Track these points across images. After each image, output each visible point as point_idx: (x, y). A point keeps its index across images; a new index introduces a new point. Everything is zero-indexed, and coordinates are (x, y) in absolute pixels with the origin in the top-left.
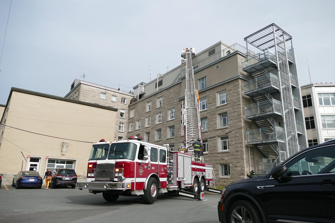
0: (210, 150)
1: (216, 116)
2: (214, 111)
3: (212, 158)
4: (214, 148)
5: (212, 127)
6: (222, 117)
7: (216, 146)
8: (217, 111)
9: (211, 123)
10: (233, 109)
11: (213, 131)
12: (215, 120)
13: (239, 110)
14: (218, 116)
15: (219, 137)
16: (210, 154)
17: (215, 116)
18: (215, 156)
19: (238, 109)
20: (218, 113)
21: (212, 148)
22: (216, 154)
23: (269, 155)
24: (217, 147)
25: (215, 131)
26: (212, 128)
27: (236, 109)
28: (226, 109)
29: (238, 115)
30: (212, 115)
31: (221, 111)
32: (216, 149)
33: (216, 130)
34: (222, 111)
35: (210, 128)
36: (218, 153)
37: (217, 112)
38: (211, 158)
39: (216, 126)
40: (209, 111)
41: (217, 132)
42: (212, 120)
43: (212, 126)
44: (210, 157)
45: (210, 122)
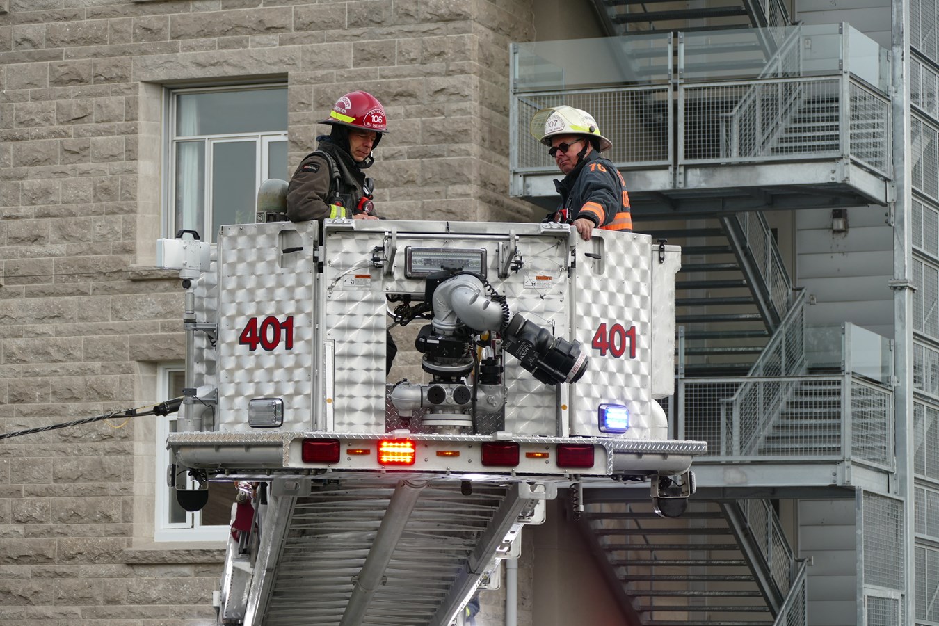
0: (24, 509)
1: (132, 105)
2: (97, 40)
3: (49, 610)
4: (80, 494)
5: (65, 237)
6: (204, 129)
7: (115, 477)
8: (145, 45)
9: (57, 183)
10: (364, 57)
11: (81, 283)
12: (113, 157)
13: (439, 82)
14: (150, 104)
15: (153, 364)
16: (26, 569)
17: (115, 103)
18: (96, 592)
19: (436, 65)
20: (161, 75)
21: (48, 492)
22: (102, 569)
23: (658, 602)
24: (127, 490)
25: (108, 290)
26: (61, 248)
27: (409, 68)
28: (273, 37)
29: (433, 147)
30: (72, 89)
31: (201, 56)
32: (115, 513)
33: (118, 283)
34: (216, 54)
35: (36, 239)
36: (136, 563)
37: (149, 59)
38: (39, 609)
39: (119, 228)
40: (30, 31)
41: (131, 308)
42: (70, 142)
43: (73, 230)
44: (25, 599)
45: (35, 162)
